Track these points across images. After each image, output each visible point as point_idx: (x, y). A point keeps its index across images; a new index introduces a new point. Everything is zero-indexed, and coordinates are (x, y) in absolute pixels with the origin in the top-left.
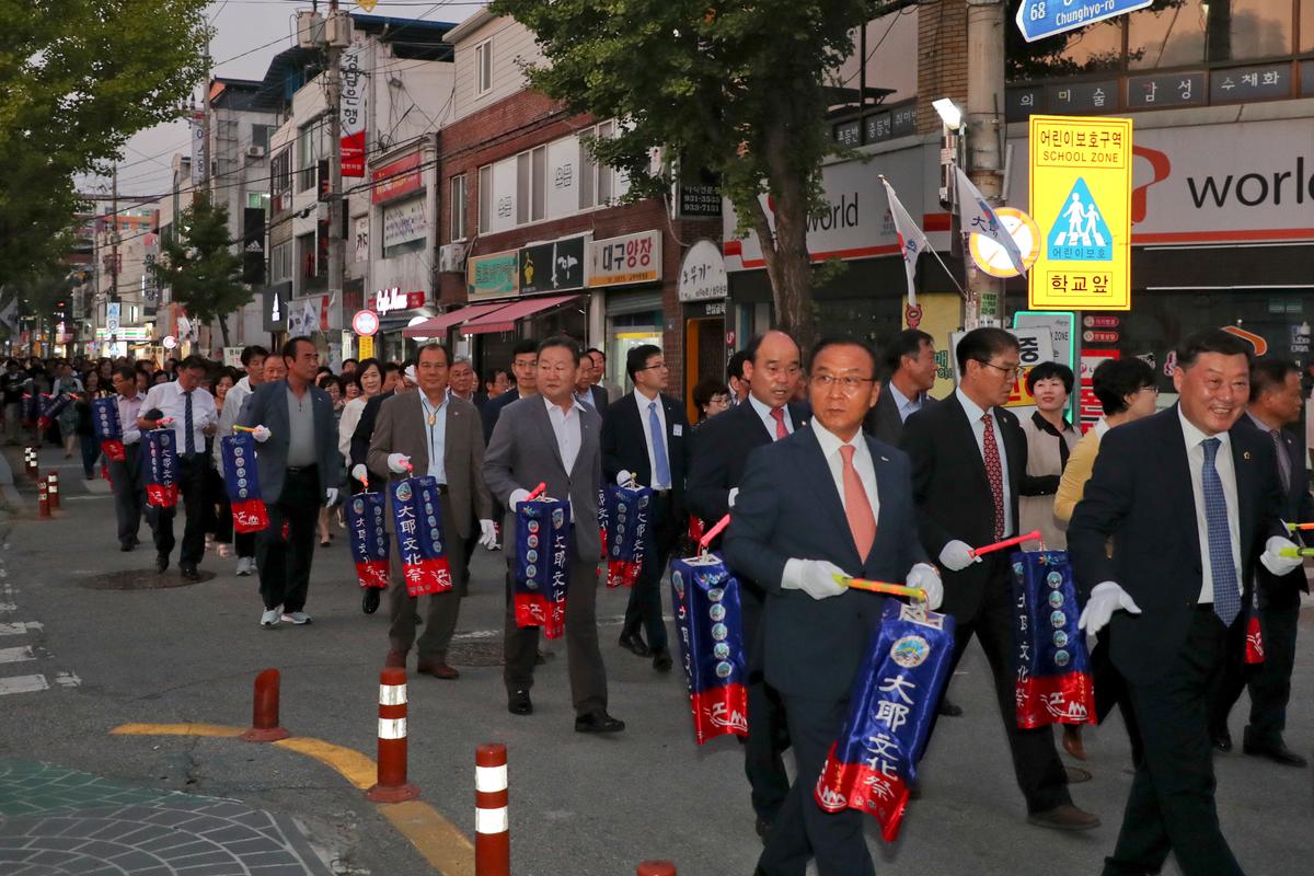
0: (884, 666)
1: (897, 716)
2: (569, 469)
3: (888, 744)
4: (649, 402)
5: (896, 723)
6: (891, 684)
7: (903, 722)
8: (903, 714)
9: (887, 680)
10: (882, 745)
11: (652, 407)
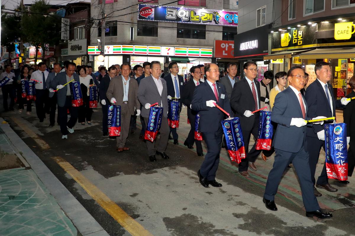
0: (334, 135)
1: (340, 146)
2: (161, 94)
3: (341, 154)
4: (174, 76)
5: (341, 148)
6: (337, 140)
7: (342, 147)
8: (342, 146)
9: (335, 139)
10: (339, 155)
11: (175, 78)
